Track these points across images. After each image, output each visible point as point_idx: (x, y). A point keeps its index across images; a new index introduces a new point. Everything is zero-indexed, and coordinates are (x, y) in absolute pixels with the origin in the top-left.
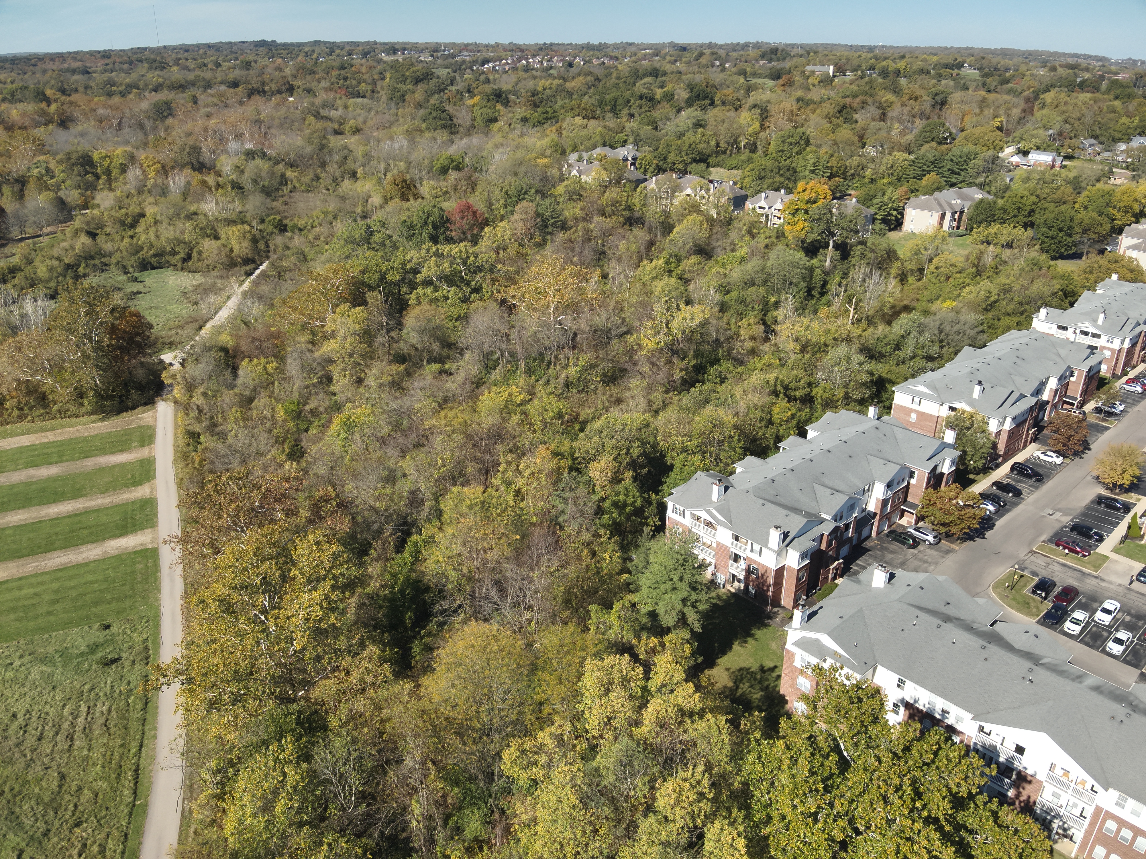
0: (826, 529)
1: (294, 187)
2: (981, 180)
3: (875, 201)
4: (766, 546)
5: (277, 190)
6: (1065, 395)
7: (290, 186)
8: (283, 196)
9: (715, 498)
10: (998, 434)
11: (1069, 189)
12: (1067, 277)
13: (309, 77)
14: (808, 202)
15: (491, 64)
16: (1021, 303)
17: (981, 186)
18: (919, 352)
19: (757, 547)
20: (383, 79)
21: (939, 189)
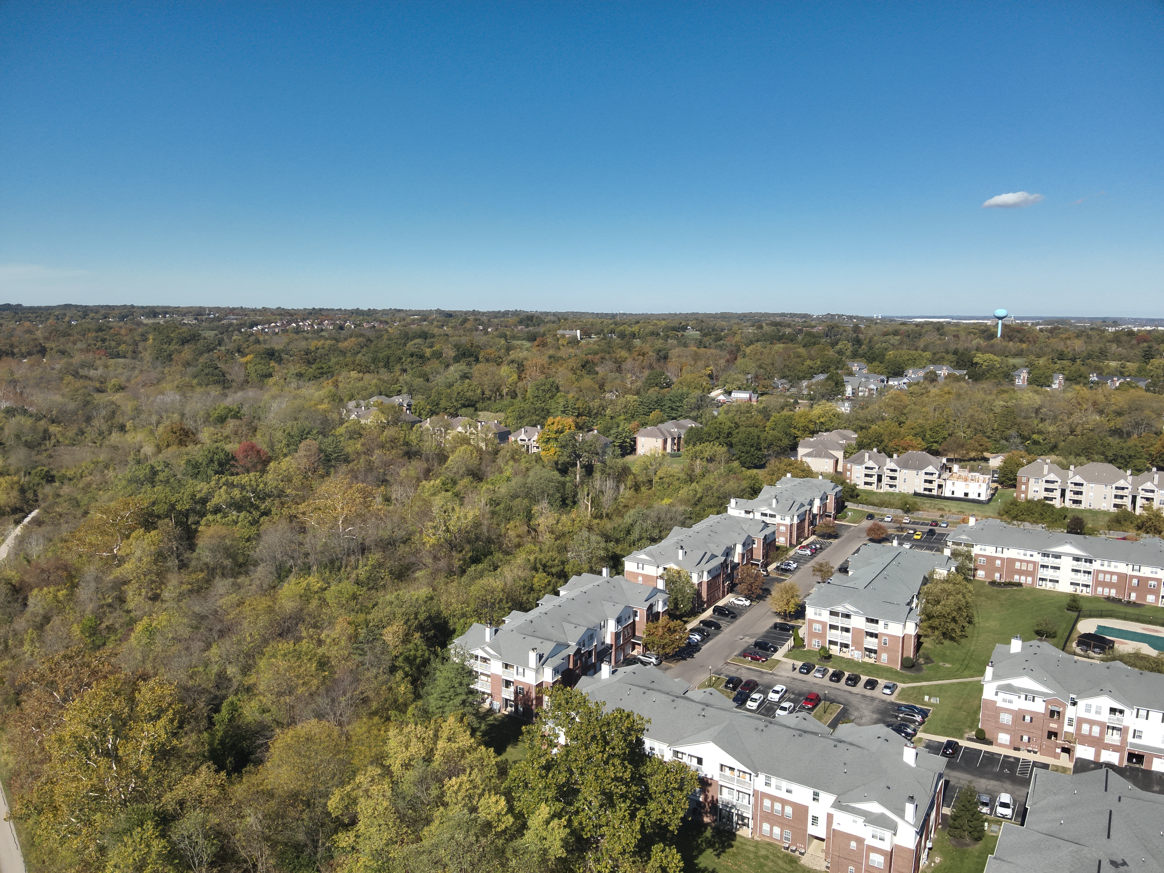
0: (571, 651)
1: (58, 441)
2: (694, 414)
3: (612, 432)
4: (528, 667)
5: (40, 444)
6: (752, 559)
7: (53, 441)
8: (46, 450)
9: (488, 639)
10: (700, 584)
11: (760, 417)
12: (754, 478)
13: (62, 340)
14: (556, 432)
15: (259, 327)
16: (719, 498)
17: (695, 419)
18: (644, 535)
19: (521, 670)
20: (146, 340)
21: (662, 422)
